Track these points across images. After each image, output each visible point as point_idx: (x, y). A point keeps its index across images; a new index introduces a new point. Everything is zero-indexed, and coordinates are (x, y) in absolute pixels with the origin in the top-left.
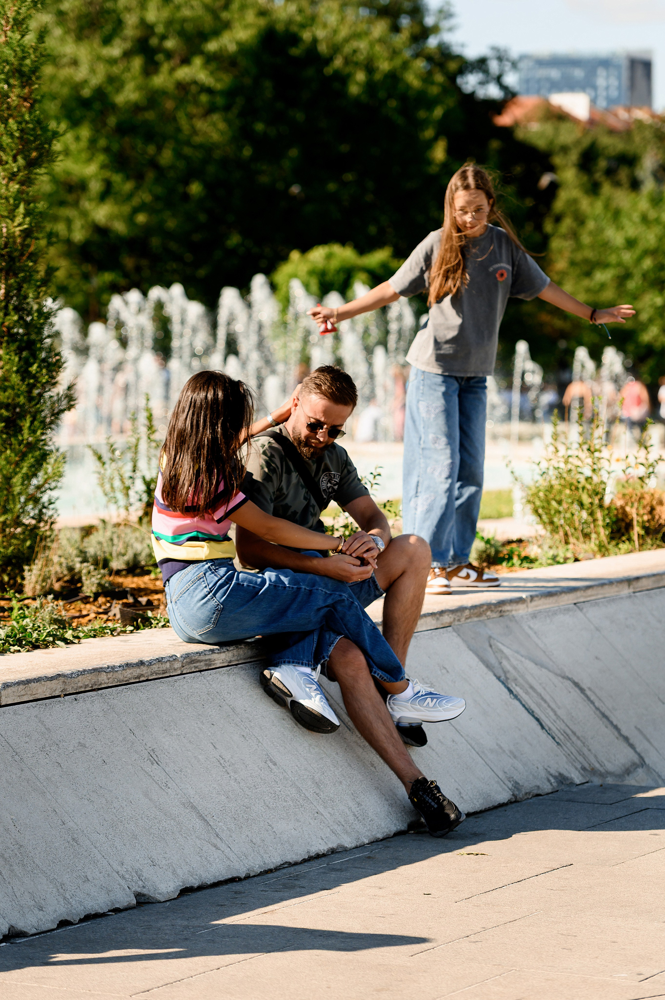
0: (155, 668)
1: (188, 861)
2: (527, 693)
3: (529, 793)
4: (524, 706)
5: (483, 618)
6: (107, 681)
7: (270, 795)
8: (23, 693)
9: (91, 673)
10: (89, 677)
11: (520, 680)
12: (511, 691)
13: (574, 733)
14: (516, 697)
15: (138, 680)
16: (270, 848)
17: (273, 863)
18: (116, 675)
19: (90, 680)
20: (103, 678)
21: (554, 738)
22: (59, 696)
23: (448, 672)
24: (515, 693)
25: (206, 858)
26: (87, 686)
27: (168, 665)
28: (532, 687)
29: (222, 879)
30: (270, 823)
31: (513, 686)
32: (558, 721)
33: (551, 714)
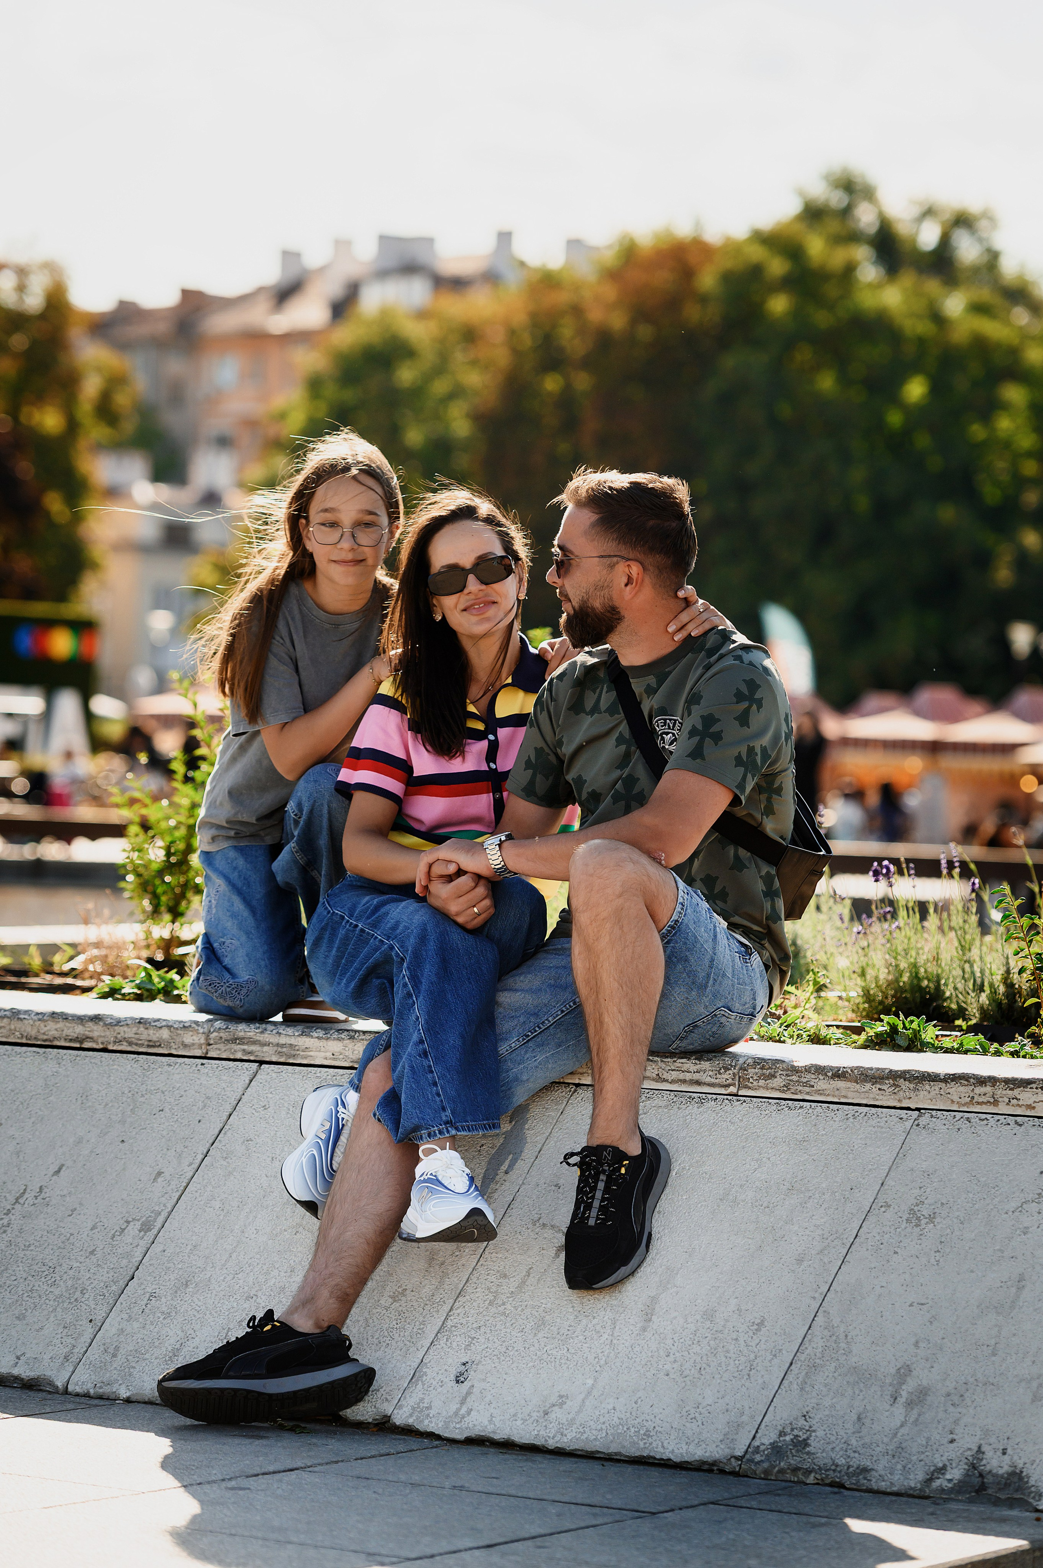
7: (38, 1266)
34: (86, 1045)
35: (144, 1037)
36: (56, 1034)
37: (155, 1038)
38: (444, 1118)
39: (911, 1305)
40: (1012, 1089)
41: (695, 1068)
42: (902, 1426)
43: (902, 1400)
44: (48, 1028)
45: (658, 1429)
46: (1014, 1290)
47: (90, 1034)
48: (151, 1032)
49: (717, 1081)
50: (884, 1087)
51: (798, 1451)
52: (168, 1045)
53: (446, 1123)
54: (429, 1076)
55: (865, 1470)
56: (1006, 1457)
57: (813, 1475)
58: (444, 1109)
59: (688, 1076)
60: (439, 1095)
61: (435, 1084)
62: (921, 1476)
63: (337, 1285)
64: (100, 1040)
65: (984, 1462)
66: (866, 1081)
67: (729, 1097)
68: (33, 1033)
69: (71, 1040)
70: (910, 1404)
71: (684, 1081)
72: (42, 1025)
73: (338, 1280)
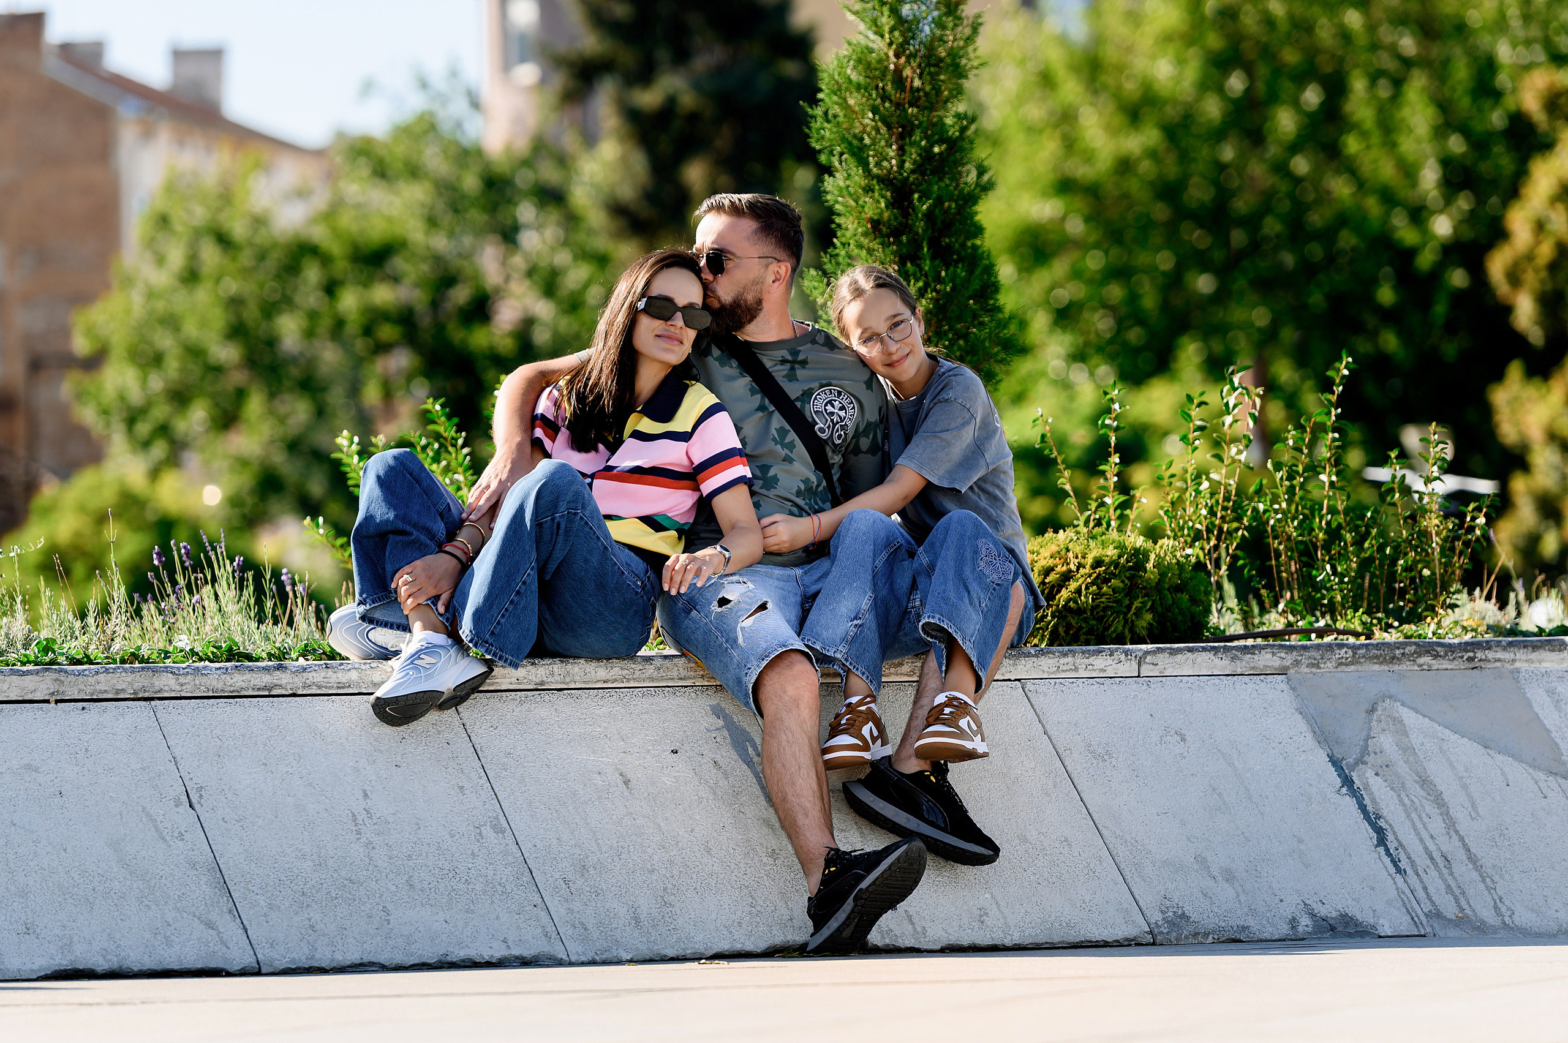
1: (118, 936)
2: (1398, 787)
3: (1206, 935)
4: (1363, 808)
5: (1406, 666)
7: (437, 871)
11: (1402, 768)
12: (1348, 782)
13: (1472, 859)
14: (1354, 793)
16: (351, 940)
17: (333, 960)
21: (1395, 863)
22: (47, 701)
23: (1183, 740)
24: (1358, 783)
25: (165, 937)
26: (118, 692)
28: (1425, 782)
29: (176, 968)
30: (390, 907)
31: (1366, 777)
32: (1442, 840)
33: (1437, 825)
36: (244, 685)
37: (344, 681)
39: (1159, 815)
42: (1238, 895)
43: (1218, 877)
44: (235, 680)
46: (1217, 796)
47: (279, 682)
48: (340, 675)
52: (358, 685)
56: (1327, 905)
57: (1211, 936)
64: (288, 688)
65: (1316, 911)
68: (220, 686)
69: (259, 689)
70: (1228, 880)
72: (228, 678)
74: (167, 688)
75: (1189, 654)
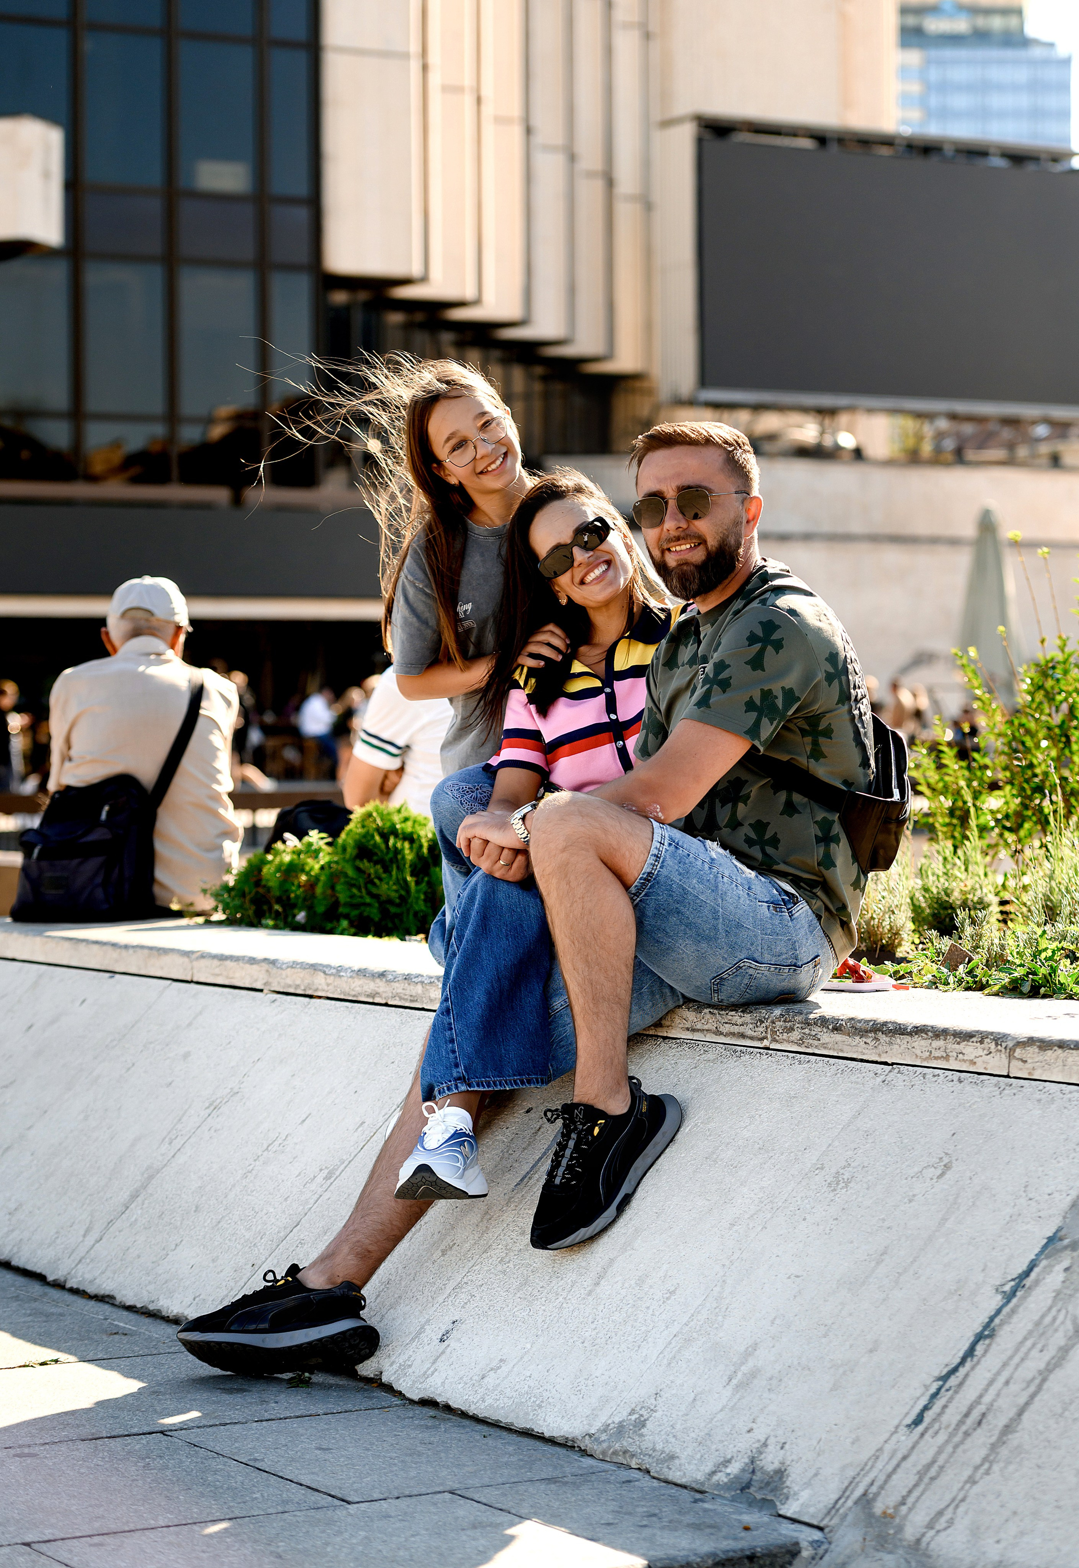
0: (399, 987)
2: (1066, 1294)
4: (994, 1317)
6: (326, 988)
8: (217, 971)
9: (305, 968)
10: (303, 974)
12: (1022, 1275)
13: (1009, 1428)
14: (1012, 1293)
15: (371, 1000)
18: (338, 982)
19: (303, 980)
20: (320, 984)
21: (924, 1410)
22: (260, 990)
23: (940, 1177)
24: (1031, 1278)
26: (297, 986)
27: (419, 987)
32: (1014, 1389)
33: (1036, 1364)
34: (377, 1000)
35: (408, 992)
36: (358, 989)
38: (455, 1075)
39: (789, 1278)
40: (959, 1043)
41: (740, 1021)
42: (721, 1410)
43: (735, 1381)
45: (550, 1400)
46: (873, 1264)
49: (755, 1034)
50: (868, 1041)
51: (635, 1432)
53: (456, 1080)
54: (448, 1033)
55: (672, 1457)
56: (782, 1452)
58: (457, 1065)
59: (736, 1029)
60: (454, 1052)
61: (452, 1041)
62: (708, 1467)
63: (358, 1241)
65: (762, 1457)
66: (854, 1034)
67: (762, 1051)
70: (738, 1387)
71: (733, 1034)
73: (360, 1236)
74: (320, 987)
75: (1060, 1051)
